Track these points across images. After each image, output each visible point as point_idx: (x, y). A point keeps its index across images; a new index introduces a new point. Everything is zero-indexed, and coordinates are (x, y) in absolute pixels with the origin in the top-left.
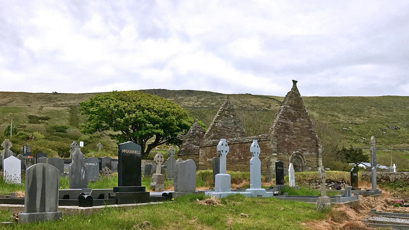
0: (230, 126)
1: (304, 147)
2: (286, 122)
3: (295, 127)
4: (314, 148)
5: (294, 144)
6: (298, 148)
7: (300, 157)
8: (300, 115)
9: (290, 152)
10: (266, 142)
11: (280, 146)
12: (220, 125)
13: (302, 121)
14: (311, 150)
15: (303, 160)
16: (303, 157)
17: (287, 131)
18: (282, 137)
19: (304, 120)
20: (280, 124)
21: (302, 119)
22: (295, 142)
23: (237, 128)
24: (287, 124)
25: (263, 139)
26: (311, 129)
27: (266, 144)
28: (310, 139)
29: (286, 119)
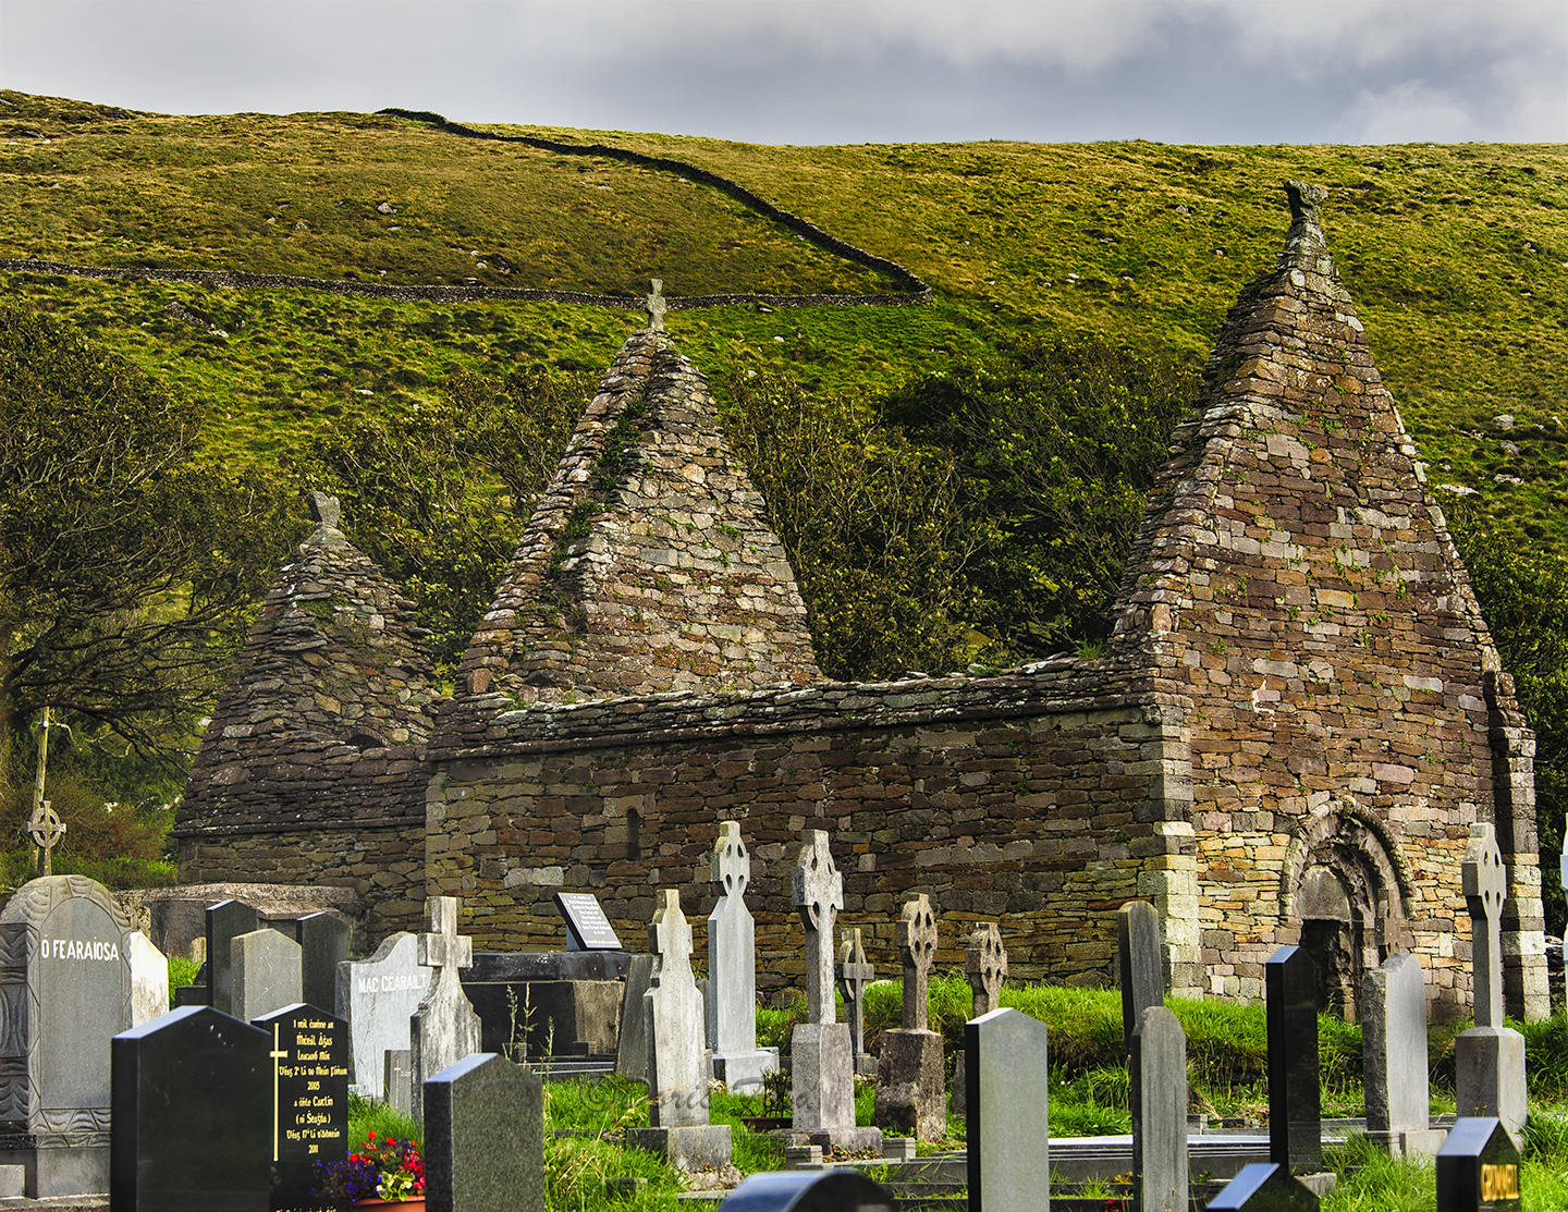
0: (687, 562)
1: (1392, 754)
2: (1251, 546)
3: (1323, 583)
4: (1468, 768)
5: (1320, 732)
6: (1351, 768)
7: (1370, 844)
8: (1352, 478)
9: (1290, 804)
10: (1094, 721)
11: (1209, 759)
12: (606, 558)
13: (1377, 534)
14: (1449, 778)
15: (1386, 872)
16: (1387, 846)
17: (1259, 625)
18: (1225, 680)
19: (1386, 522)
20: (1210, 564)
21: (1369, 516)
22: (1328, 716)
23: (741, 581)
24: (1260, 562)
25: (1064, 696)
26: (1442, 602)
27: (1092, 744)
28: (1434, 685)
29: (1250, 520)
